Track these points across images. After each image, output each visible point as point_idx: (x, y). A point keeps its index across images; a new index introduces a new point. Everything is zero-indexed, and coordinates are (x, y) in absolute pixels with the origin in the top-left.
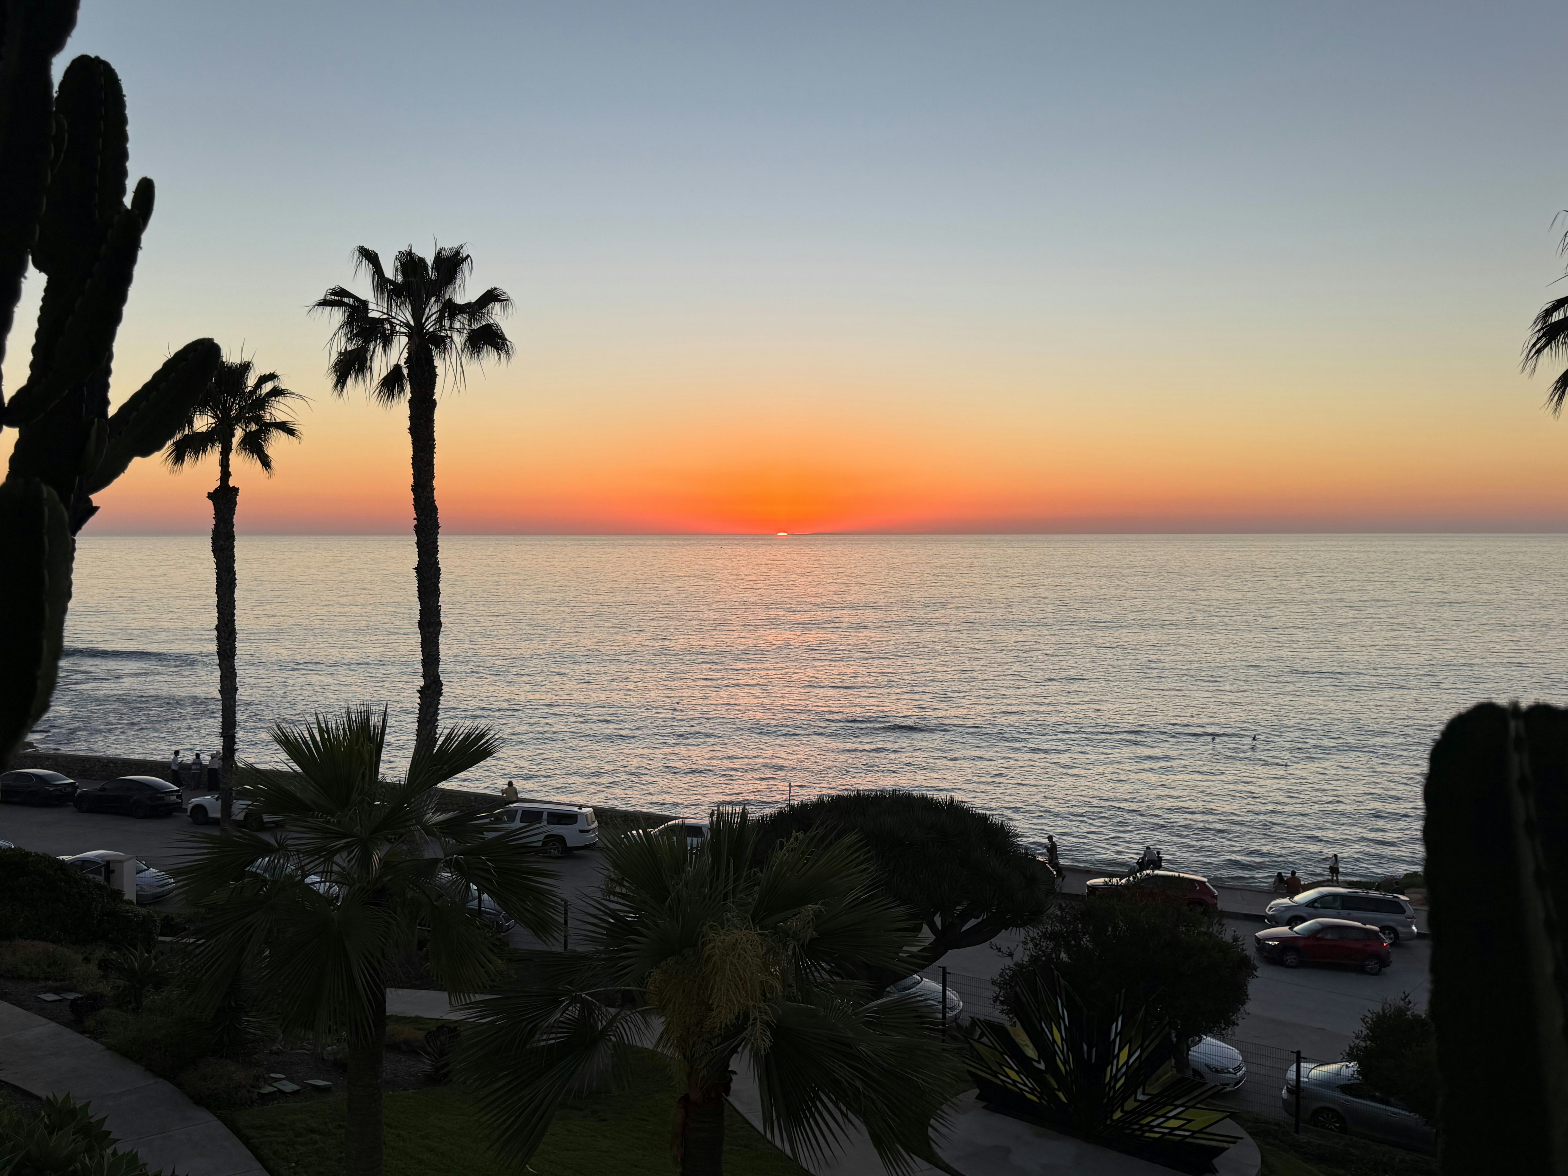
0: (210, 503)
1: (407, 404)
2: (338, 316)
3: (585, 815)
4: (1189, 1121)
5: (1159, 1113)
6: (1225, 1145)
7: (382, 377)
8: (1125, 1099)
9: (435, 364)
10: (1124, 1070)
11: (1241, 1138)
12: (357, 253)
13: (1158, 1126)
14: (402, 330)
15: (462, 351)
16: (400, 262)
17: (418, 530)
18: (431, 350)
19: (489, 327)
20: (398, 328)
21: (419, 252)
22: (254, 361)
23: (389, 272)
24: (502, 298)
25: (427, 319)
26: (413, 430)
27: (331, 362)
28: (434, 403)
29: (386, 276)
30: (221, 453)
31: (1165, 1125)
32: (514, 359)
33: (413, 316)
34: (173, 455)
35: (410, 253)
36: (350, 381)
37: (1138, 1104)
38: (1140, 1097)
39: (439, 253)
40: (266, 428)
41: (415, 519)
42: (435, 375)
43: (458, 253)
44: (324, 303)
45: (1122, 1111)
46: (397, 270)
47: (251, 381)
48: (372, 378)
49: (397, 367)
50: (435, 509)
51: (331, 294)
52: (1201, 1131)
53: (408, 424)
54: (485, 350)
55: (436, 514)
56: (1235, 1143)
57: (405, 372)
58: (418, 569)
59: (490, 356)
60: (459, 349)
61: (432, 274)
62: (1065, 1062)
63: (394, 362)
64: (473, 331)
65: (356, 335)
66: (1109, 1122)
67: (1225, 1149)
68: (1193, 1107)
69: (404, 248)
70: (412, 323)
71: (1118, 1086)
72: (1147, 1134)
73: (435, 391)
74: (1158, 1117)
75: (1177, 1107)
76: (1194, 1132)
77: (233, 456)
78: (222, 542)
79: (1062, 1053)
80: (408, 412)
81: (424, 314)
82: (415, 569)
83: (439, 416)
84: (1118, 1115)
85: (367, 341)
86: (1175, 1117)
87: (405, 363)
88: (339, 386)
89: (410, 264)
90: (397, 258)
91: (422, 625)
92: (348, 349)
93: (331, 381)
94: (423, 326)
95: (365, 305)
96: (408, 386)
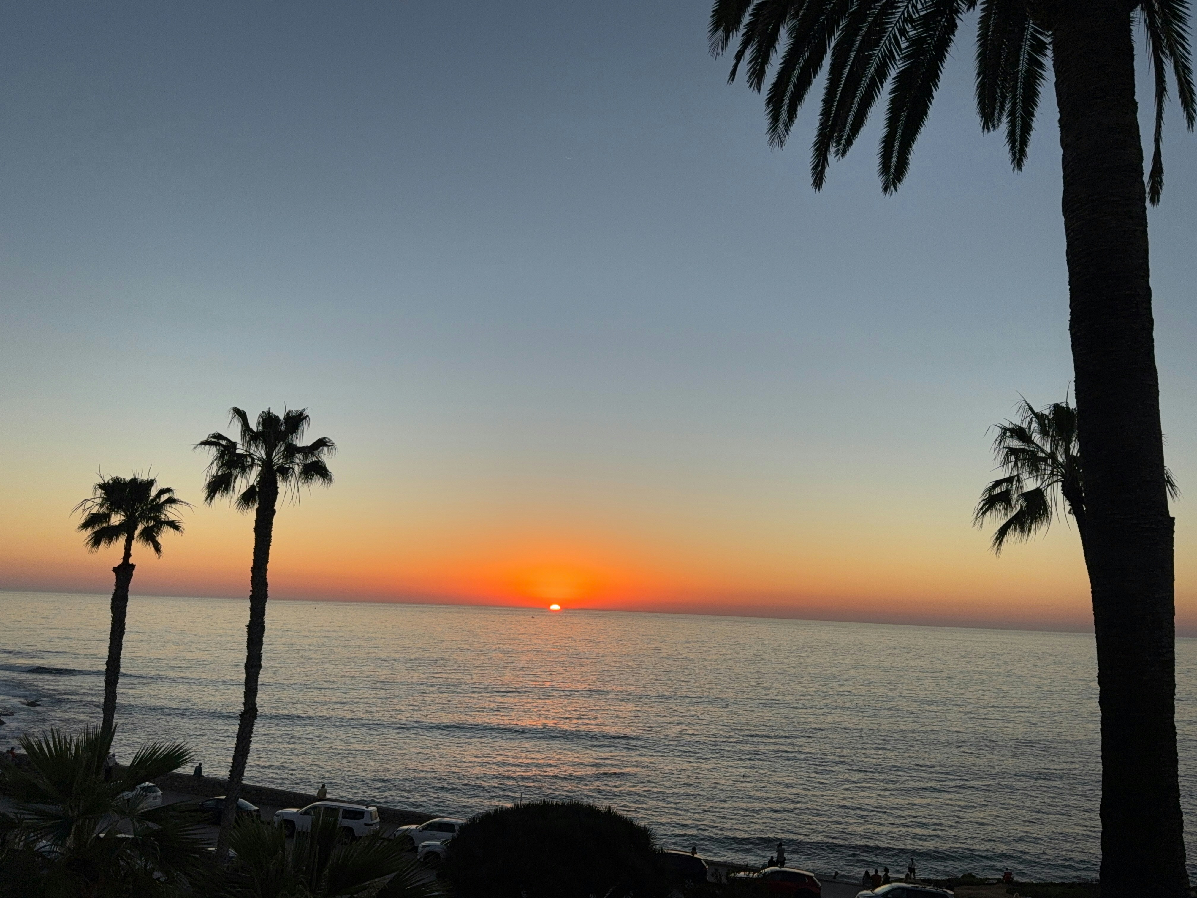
0: (114, 574)
1: (255, 512)
2: (214, 451)
7: (242, 492)
9: (278, 485)
12: (232, 412)
14: (259, 463)
15: (299, 478)
16: (261, 419)
17: (252, 598)
18: (277, 477)
19: (317, 462)
20: (256, 461)
21: (275, 412)
22: (157, 479)
23: (253, 425)
25: (275, 456)
26: (256, 530)
27: (206, 482)
28: (274, 512)
29: (251, 427)
30: (126, 541)
32: (333, 486)
33: (266, 454)
34: (93, 540)
35: (269, 412)
36: (217, 496)
39: (288, 414)
40: (160, 524)
41: (251, 590)
42: (277, 493)
43: (301, 414)
44: (206, 443)
46: (258, 424)
47: (154, 492)
48: (233, 494)
49: (253, 487)
50: (266, 584)
51: (212, 437)
53: (254, 525)
54: (313, 478)
55: (267, 587)
58: (249, 627)
59: (317, 482)
60: (297, 475)
61: (282, 427)
63: (251, 483)
64: (305, 465)
65: (225, 465)
69: (266, 410)
70: (264, 457)
73: (276, 504)
77: (134, 543)
78: (118, 602)
80: (255, 517)
81: (273, 452)
82: (247, 626)
83: (276, 520)
85: (232, 469)
87: (257, 484)
88: (209, 498)
89: (268, 419)
90: (260, 416)
91: (247, 667)
92: (220, 473)
93: (204, 494)
94: (272, 461)
95: (234, 445)
96: (258, 499)
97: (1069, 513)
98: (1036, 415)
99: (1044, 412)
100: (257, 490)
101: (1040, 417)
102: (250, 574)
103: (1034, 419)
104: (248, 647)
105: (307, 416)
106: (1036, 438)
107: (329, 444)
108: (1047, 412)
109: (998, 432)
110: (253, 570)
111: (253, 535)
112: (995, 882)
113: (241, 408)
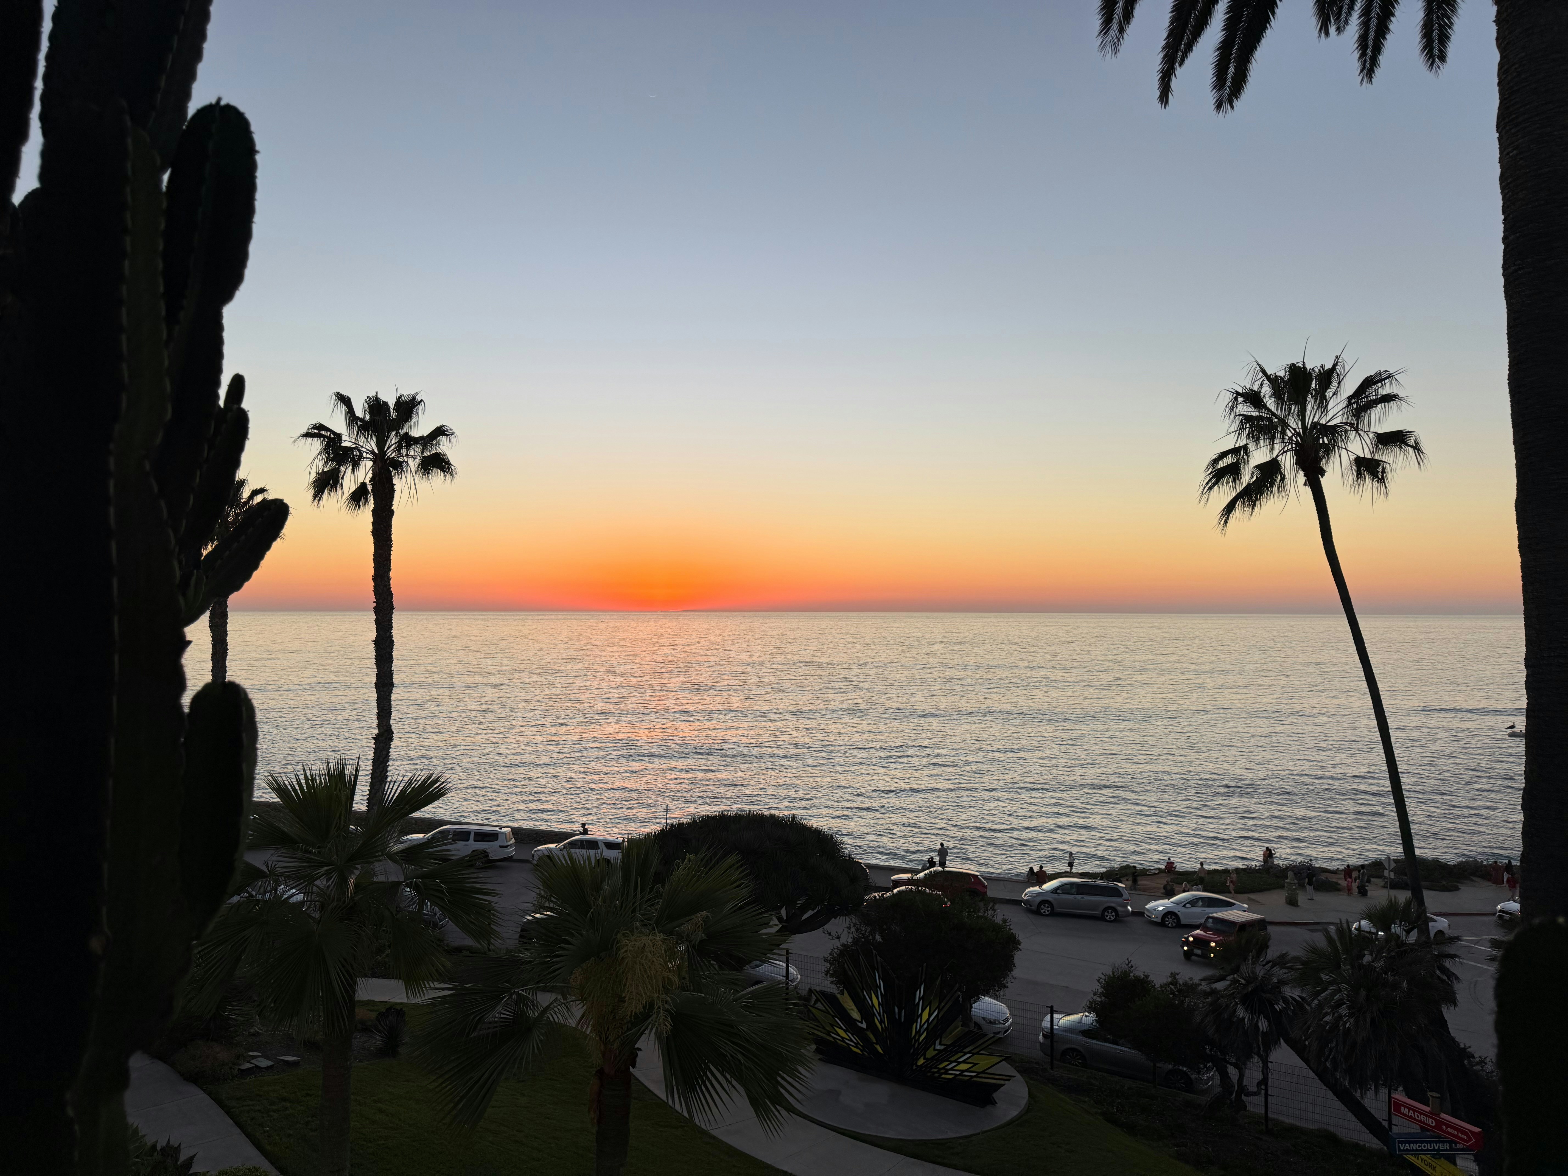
1: (371, 513)
2: (317, 445)
3: (505, 834)
4: (975, 1064)
5: (952, 1059)
6: (1002, 1082)
7: (351, 491)
8: (926, 1049)
9: (394, 483)
10: (925, 1026)
11: (1014, 1077)
12: (334, 398)
13: (952, 1069)
14: (368, 456)
15: (416, 473)
16: (368, 404)
17: (377, 610)
18: (390, 472)
19: (437, 455)
20: (364, 454)
21: (383, 397)
22: (249, 479)
23: (359, 412)
24: (449, 433)
25: (388, 448)
26: (375, 533)
27: (311, 480)
28: (392, 512)
29: (357, 415)
31: (956, 1068)
32: (456, 479)
33: (377, 446)
35: (377, 399)
36: (325, 495)
37: (937, 1052)
38: (938, 1047)
39: (399, 398)
41: (374, 601)
42: (393, 491)
43: (414, 398)
44: (307, 435)
45: (924, 1059)
46: (365, 410)
47: (246, 494)
48: (343, 493)
49: (363, 485)
50: (391, 594)
51: (313, 428)
52: (983, 1072)
53: (371, 528)
54: (434, 472)
55: (392, 598)
56: (1009, 1080)
57: (370, 488)
59: (437, 477)
60: (413, 470)
61: (393, 415)
62: (881, 1022)
63: (360, 480)
64: (425, 457)
65: (332, 460)
66: (914, 1067)
67: (1002, 1085)
68: (978, 1053)
69: (372, 394)
70: (376, 451)
71: (921, 1039)
72: (943, 1076)
73: (393, 503)
74: (952, 1062)
75: (965, 1054)
76: (978, 1073)
78: (217, 620)
79: (879, 1014)
81: (386, 444)
82: (374, 641)
83: (395, 521)
84: (921, 1061)
85: (340, 464)
86: (964, 1062)
87: (370, 481)
88: (317, 499)
89: (376, 406)
90: (366, 402)
91: (378, 685)
92: (325, 470)
93: (310, 494)
94: (385, 453)
95: (338, 436)
96: (372, 499)
97: (1305, 484)
98: (1268, 377)
99: (1278, 374)
101: (1273, 381)
102: (372, 584)
103: (1266, 382)
104: (377, 665)
105: (422, 400)
106: (1270, 403)
108: (1281, 374)
109: (1229, 397)
110: (375, 578)
111: (371, 540)
112: (1157, 872)
113: (344, 393)
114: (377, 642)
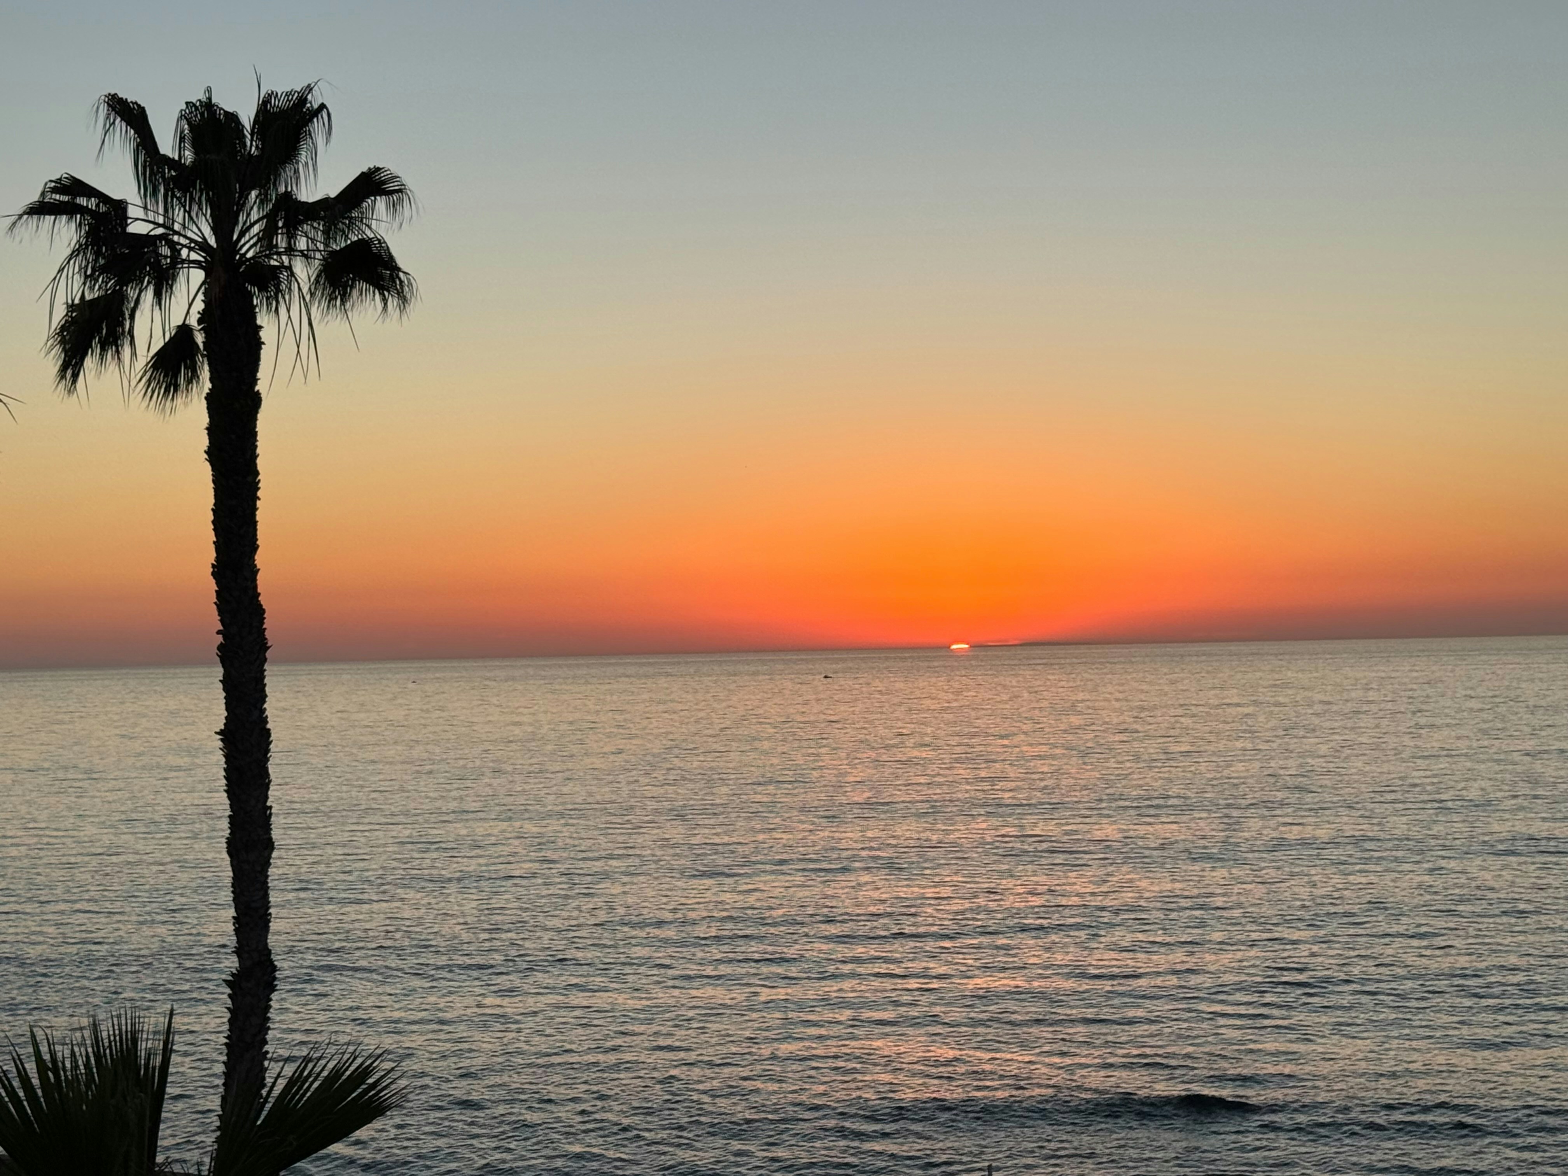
1: (204, 403)
2: (67, 233)
7: (154, 350)
9: (259, 322)
12: (103, 109)
14: (194, 256)
15: (312, 295)
16: (189, 123)
17: (226, 653)
18: (251, 296)
19: (364, 245)
20: (186, 255)
21: (225, 102)
23: (167, 145)
25: (242, 234)
26: (214, 454)
27: (55, 324)
28: (255, 401)
29: (162, 150)
32: (415, 308)
33: (214, 229)
35: (209, 105)
36: (90, 363)
39: (266, 102)
41: (219, 632)
42: (259, 345)
43: (302, 100)
44: (39, 209)
46: (182, 139)
48: (134, 353)
49: (184, 331)
50: (259, 610)
51: (54, 190)
53: (205, 442)
54: (355, 293)
55: (262, 620)
58: (225, 735)
59: (365, 305)
60: (305, 290)
61: (252, 146)
63: (177, 320)
64: (333, 253)
65: (103, 270)
69: (197, 96)
70: (212, 241)
73: (259, 375)
80: (205, 420)
81: (236, 222)
82: (220, 733)
85: (123, 282)
87: (200, 322)
88: (69, 372)
89: (209, 125)
90: (182, 117)
91: (234, 847)
92: (88, 297)
93: (52, 362)
94: (234, 248)
95: (119, 210)
96: (206, 367)
100: (200, 338)
102: (212, 586)
104: (231, 792)
105: (323, 106)
107: (391, 186)
110: (219, 572)
111: (206, 471)
113: (129, 96)
114: (228, 735)
